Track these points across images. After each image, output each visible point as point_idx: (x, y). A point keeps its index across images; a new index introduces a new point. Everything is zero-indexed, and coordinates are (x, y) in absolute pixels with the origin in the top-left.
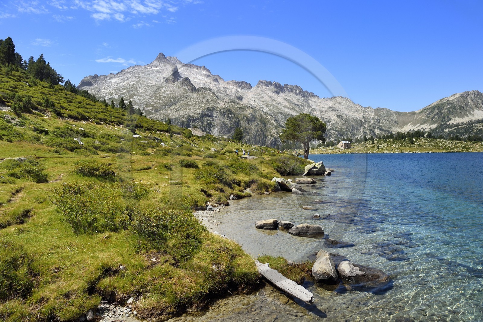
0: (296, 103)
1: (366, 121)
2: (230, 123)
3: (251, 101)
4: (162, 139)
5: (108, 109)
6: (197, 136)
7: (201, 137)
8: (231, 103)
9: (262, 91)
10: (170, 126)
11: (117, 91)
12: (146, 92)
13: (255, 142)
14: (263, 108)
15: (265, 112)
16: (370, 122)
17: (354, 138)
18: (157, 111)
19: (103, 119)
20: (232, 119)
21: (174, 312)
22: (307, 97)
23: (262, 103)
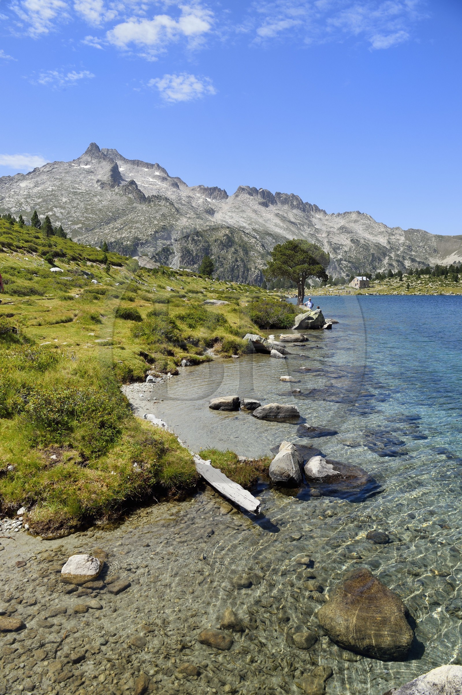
0: (293, 220)
1: (392, 248)
2: (196, 249)
3: (227, 217)
4: (94, 274)
5: (15, 229)
6: (146, 269)
7: (151, 270)
8: (198, 220)
9: (243, 202)
10: (107, 254)
11: (28, 200)
12: (72, 201)
13: (232, 277)
14: (244, 228)
15: (247, 234)
16: (398, 250)
17: (374, 272)
18: (88, 231)
19: (6, 244)
20: (198, 243)
21: (77, 525)
22: (308, 212)
23: (243, 220)
